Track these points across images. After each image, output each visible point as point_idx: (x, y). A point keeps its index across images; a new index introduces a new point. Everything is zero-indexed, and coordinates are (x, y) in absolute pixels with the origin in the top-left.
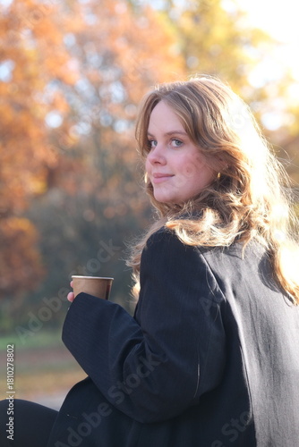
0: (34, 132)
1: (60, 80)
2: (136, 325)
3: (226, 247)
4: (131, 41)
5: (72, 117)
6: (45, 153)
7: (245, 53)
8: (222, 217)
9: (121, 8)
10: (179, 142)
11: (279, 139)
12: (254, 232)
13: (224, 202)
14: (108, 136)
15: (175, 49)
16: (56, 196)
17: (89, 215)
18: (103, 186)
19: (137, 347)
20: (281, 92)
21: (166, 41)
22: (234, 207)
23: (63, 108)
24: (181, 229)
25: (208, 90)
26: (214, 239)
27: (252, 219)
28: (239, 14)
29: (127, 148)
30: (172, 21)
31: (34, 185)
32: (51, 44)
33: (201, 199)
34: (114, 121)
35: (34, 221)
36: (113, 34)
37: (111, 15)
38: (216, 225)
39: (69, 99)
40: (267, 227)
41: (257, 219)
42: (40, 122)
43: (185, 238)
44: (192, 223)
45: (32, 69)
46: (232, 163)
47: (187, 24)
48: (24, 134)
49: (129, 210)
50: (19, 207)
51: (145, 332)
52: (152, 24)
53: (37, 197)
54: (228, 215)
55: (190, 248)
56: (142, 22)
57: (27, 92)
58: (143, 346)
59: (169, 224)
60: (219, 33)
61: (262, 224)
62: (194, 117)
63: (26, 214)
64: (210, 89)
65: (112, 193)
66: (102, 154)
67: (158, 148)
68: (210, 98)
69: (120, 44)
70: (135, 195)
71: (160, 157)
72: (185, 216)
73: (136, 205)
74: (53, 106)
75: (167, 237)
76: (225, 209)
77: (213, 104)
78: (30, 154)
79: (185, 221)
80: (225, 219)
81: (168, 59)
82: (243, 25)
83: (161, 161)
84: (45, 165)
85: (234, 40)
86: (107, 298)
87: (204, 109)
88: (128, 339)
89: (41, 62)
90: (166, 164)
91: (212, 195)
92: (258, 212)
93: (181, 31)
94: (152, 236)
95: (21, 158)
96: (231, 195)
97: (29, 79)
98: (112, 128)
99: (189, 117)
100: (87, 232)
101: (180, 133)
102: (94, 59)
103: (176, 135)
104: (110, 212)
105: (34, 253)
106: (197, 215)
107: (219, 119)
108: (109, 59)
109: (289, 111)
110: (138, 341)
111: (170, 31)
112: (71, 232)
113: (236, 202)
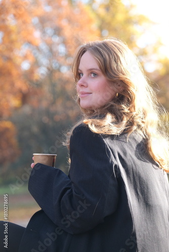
0: (15, 72)
1: (30, 43)
2: (69, 179)
3: (117, 135)
4: (70, 21)
5: (36, 64)
6: (20, 84)
7: (134, 29)
8: (117, 118)
9: (65, 3)
10: (95, 74)
11: (154, 77)
12: (135, 127)
13: (119, 110)
14: (57, 75)
15: (95, 26)
16: (27, 109)
17: (45, 119)
18: (53, 103)
19: (68, 191)
20: (155, 51)
21: (90, 21)
22: (124, 113)
23: (31, 59)
24: (92, 124)
25: (114, 46)
26: (111, 130)
27: (135, 120)
28: (132, 6)
29: (67, 82)
30: (93, 10)
31: (15, 102)
32: (24, 22)
33: (106, 108)
34: (60, 66)
35: (14, 123)
36: (60, 17)
37: (59, 7)
38: (112, 123)
39: (35, 54)
40: (143, 125)
41: (138, 120)
42: (18, 67)
43: (94, 129)
44: (98, 121)
45: (14, 37)
46: (125, 87)
47: (102, 12)
48: (9, 74)
49: (68, 117)
50: (6, 114)
51: (73, 183)
52: (82, 12)
53: (16, 109)
54: (120, 117)
55: (97, 135)
56: (76, 11)
57: (11, 50)
58: (72, 191)
59: (85, 121)
60: (120, 17)
61: (140, 123)
62: (105, 60)
63: (10, 119)
64: (115, 46)
65: (59, 107)
66: (53, 85)
67: (83, 77)
68: (115, 51)
69: (64, 23)
70: (72, 108)
71: (84, 82)
72: (95, 117)
73: (72, 113)
74: (25, 57)
75: (84, 129)
76: (119, 114)
77: (116, 54)
78: (12, 85)
79: (94, 120)
80: (118, 119)
81: (91, 32)
82: (134, 13)
83: (85, 85)
84: (20, 91)
85: (129, 21)
86: (53, 166)
87: (111, 57)
88: (64, 188)
89: (19, 33)
90: (87, 87)
91: (112, 106)
92: (138, 116)
93: (98, 16)
94: (76, 128)
95: (7, 87)
96: (123, 106)
97: (12, 42)
98: (59, 70)
99: (102, 60)
100: (44, 129)
101: (96, 69)
102: (49, 31)
103: (94, 71)
104: (58, 118)
105: (14, 141)
106: (102, 116)
107: (119, 62)
108: (58, 31)
109: (159, 62)
110: (69, 188)
111: (92, 16)
112: (35, 129)
113: (126, 110)
